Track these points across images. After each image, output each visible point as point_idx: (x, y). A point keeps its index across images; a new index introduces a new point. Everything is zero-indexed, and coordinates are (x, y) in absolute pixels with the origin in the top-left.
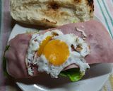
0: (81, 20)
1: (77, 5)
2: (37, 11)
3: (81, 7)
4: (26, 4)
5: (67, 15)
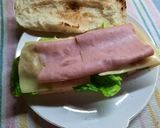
0: (111, 21)
1: (104, 3)
2: (51, 13)
3: (109, 4)
4: (35, 5)
5: (92, 16)
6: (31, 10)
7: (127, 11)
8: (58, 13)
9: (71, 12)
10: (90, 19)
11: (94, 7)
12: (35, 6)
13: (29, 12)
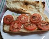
1: (37, 4)
2: (18, 5)
3: (39, 5)
5: (32, 8)
6: (12, 3)
7: (45, 8)
8: (20, 5)
9: (25, 6)
10: (31, 9)
11: (33, 5)
12: (13, 2)
13: (11, 3)
